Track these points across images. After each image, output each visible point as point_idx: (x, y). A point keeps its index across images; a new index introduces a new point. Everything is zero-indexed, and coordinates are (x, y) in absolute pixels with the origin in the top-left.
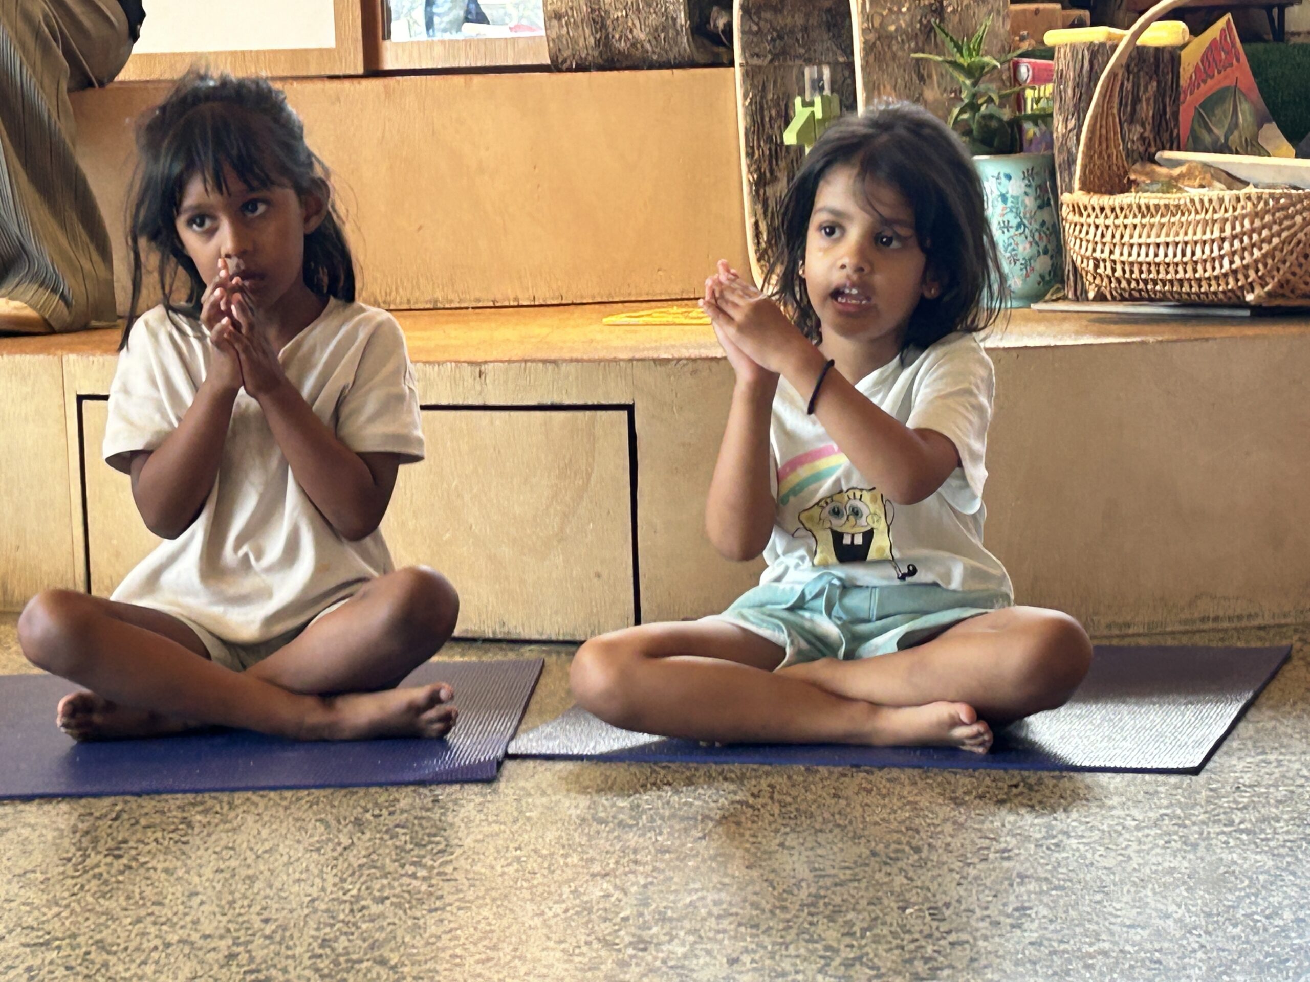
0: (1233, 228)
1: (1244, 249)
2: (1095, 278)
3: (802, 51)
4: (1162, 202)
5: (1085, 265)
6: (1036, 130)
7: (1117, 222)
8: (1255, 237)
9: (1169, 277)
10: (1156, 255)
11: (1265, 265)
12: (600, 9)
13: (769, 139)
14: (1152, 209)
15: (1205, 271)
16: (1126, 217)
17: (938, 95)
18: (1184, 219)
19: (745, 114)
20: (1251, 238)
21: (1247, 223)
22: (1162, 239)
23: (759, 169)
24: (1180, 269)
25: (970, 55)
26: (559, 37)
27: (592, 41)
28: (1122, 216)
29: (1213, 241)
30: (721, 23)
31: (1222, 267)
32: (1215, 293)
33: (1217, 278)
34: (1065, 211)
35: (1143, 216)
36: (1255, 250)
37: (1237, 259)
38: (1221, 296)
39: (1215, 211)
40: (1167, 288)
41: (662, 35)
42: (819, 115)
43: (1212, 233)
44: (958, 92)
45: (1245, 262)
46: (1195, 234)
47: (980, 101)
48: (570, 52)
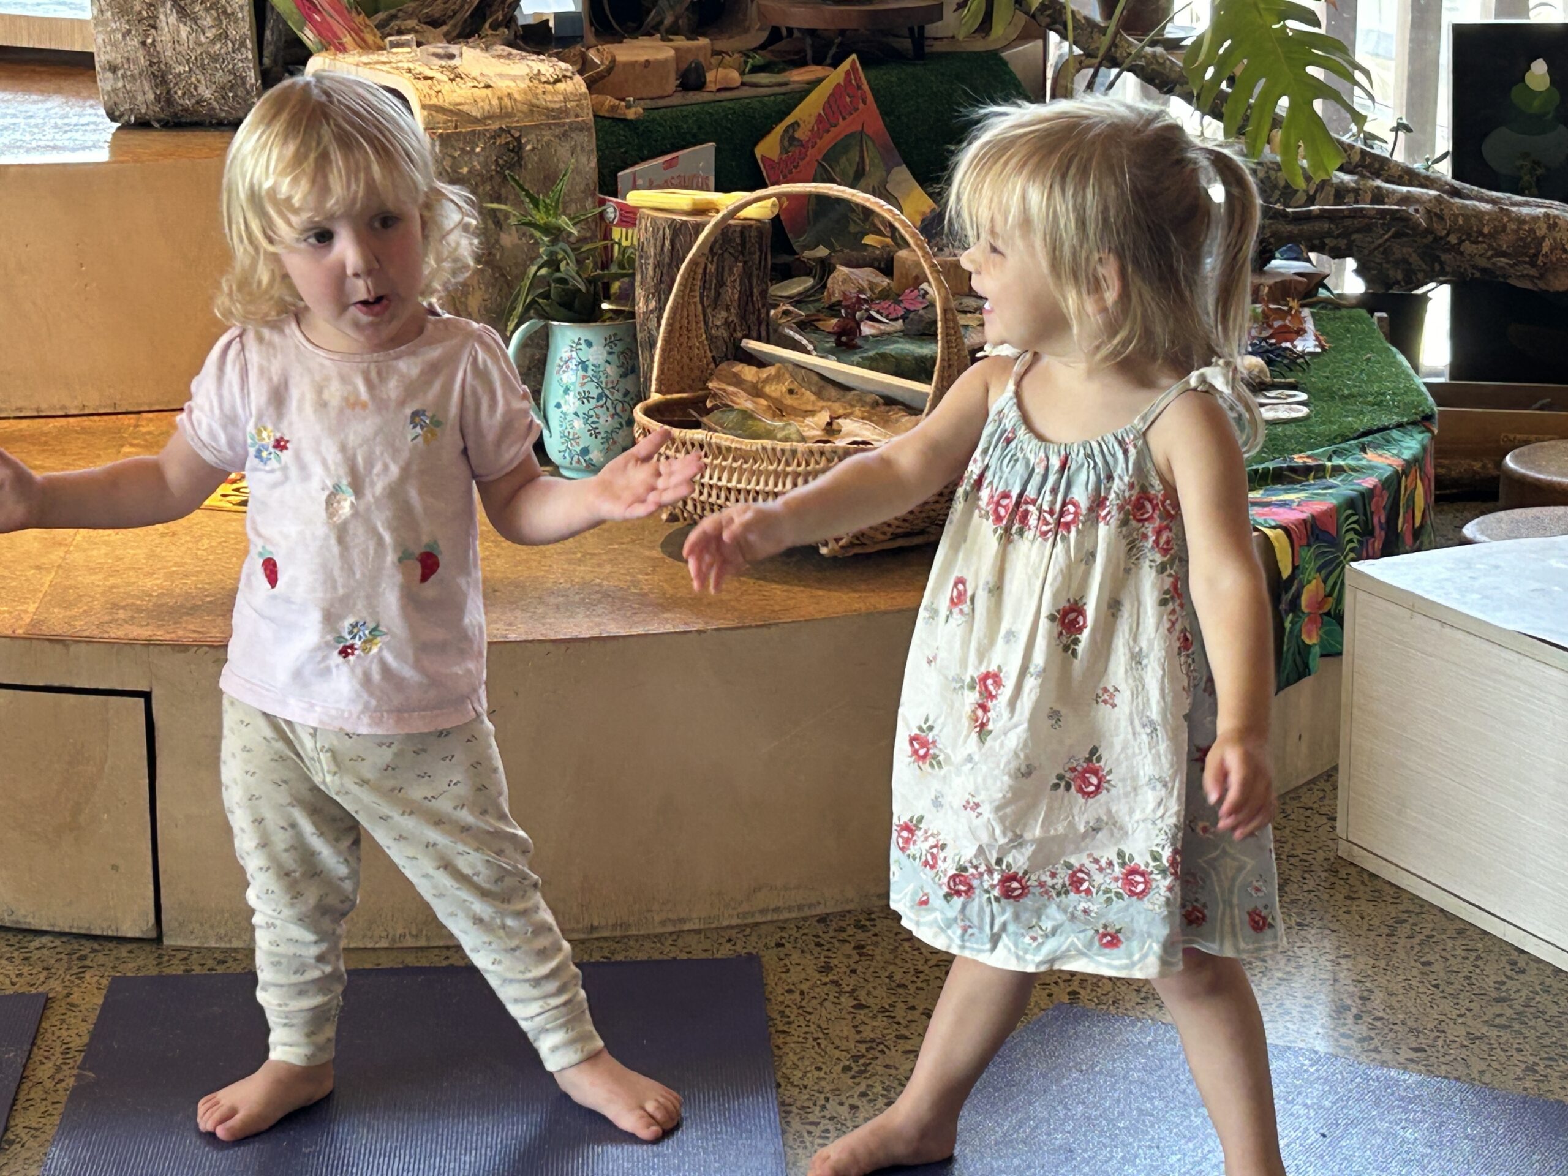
4: (734, 446)
12: (160, 62)
14: (724, 449)
17: (516, 241)
18: (755, 467)
22: (733, 485)
25: (547, 212)
26: (114, 90)
27: (151, 96)
35: (714, 457)
41: (231, 95)
43: (784, 485)
44: (536, 247)
47: (559, 259)
48: (127, 106)
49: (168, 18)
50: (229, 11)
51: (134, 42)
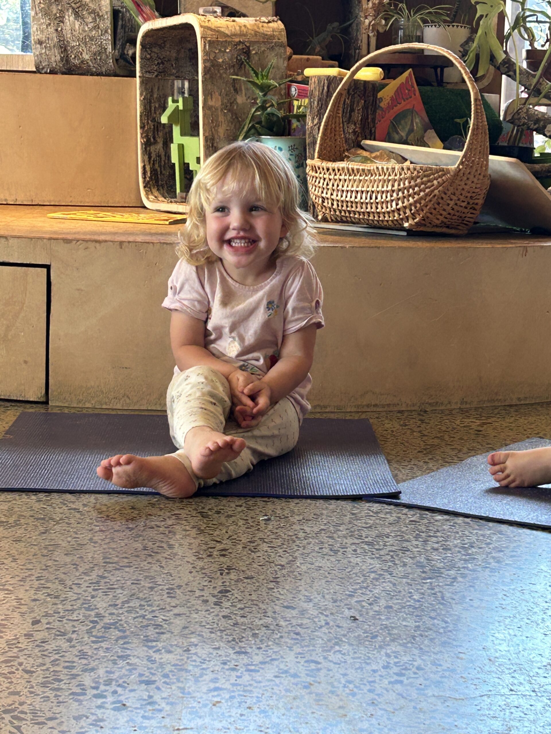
0: (399, 185)
1: (404, 197)
2: (322, 208)
3: (174, 71)
4: (361, 168)
5: (317, 201)
6: (298, 123)
7: (336, 177)
8: (411, 191)
9: (362, 210)
10: (356, 198)
11: (416, 207)
12: (63, 41)
13: (154, 120)
14: (356, 172)
15: (382, 208)
16: (340, 175)
17: (245, 101)
18: (372, 178)
19: (141, 104)
20: (408, 191)
21: (407, 183)
22: (359, 189)
23: (147, 136)
24: (369, 206)
25: (263, 79)
26: (41, 54)
27: (58, 58)
28: (338, 174)
29: (388, 192)
30: (130, 52)
31: (392, 207)
32: (387, 221)
33: (389, 213)
34: (308, 169)
35: (350, 175)
36: (410, 199)
37: (400, 202)
38: (390, 222)
39: (389, 175)
40: (361, 217)
41: (99, 58)
42: (181, 107)
43: (387, 187)
44: (255, 99)
45: (404, 205)
46: (378, 187)
47: (267, 105)
48: (46, 63)
49: (70, 18)
50: (101, 14)
51: (51, 29)
